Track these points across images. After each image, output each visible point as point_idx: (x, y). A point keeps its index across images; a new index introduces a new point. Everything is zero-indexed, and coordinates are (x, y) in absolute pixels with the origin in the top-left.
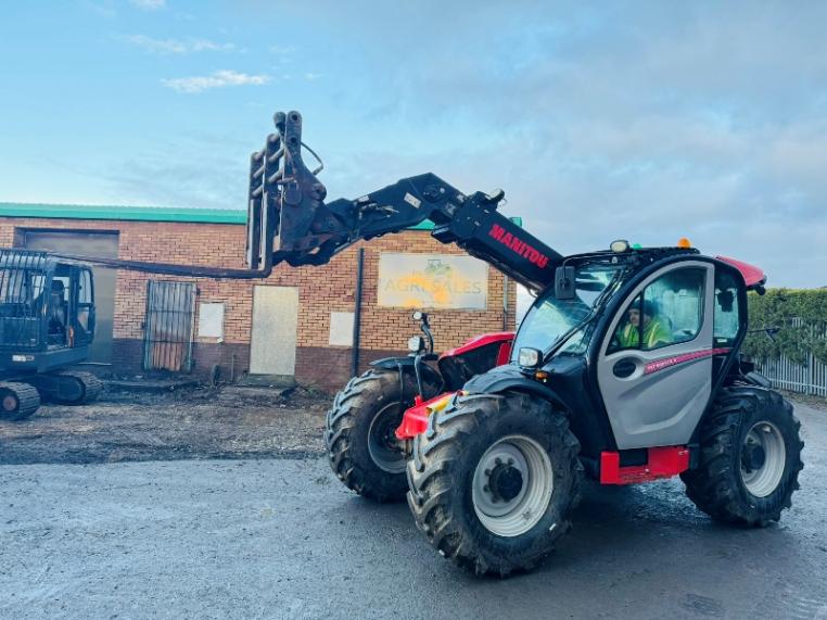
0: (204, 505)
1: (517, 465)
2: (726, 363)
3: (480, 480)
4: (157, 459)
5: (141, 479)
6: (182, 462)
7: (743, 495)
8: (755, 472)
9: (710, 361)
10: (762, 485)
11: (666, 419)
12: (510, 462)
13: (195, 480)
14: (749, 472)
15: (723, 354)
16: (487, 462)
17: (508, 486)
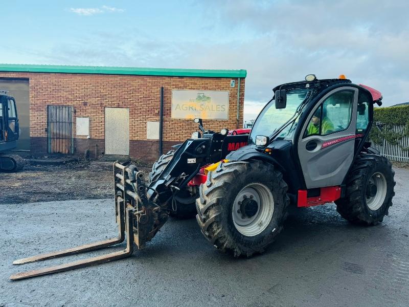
0: (84, 224)
1: (255, 199)
2: (361, 142)
3: (236, 207)
4: (57, 200)
5: (48, 211)
6: (71, 201)
7: (366, 209)
8: (371, 198)
9: (354, 141)
10: (375, 204)
11: (331, 172)
12: (251, 197)
13: (78, 210)
14: (368, 198)
15: (360, 138)
16: (240, 198)
17: (250, 210)
